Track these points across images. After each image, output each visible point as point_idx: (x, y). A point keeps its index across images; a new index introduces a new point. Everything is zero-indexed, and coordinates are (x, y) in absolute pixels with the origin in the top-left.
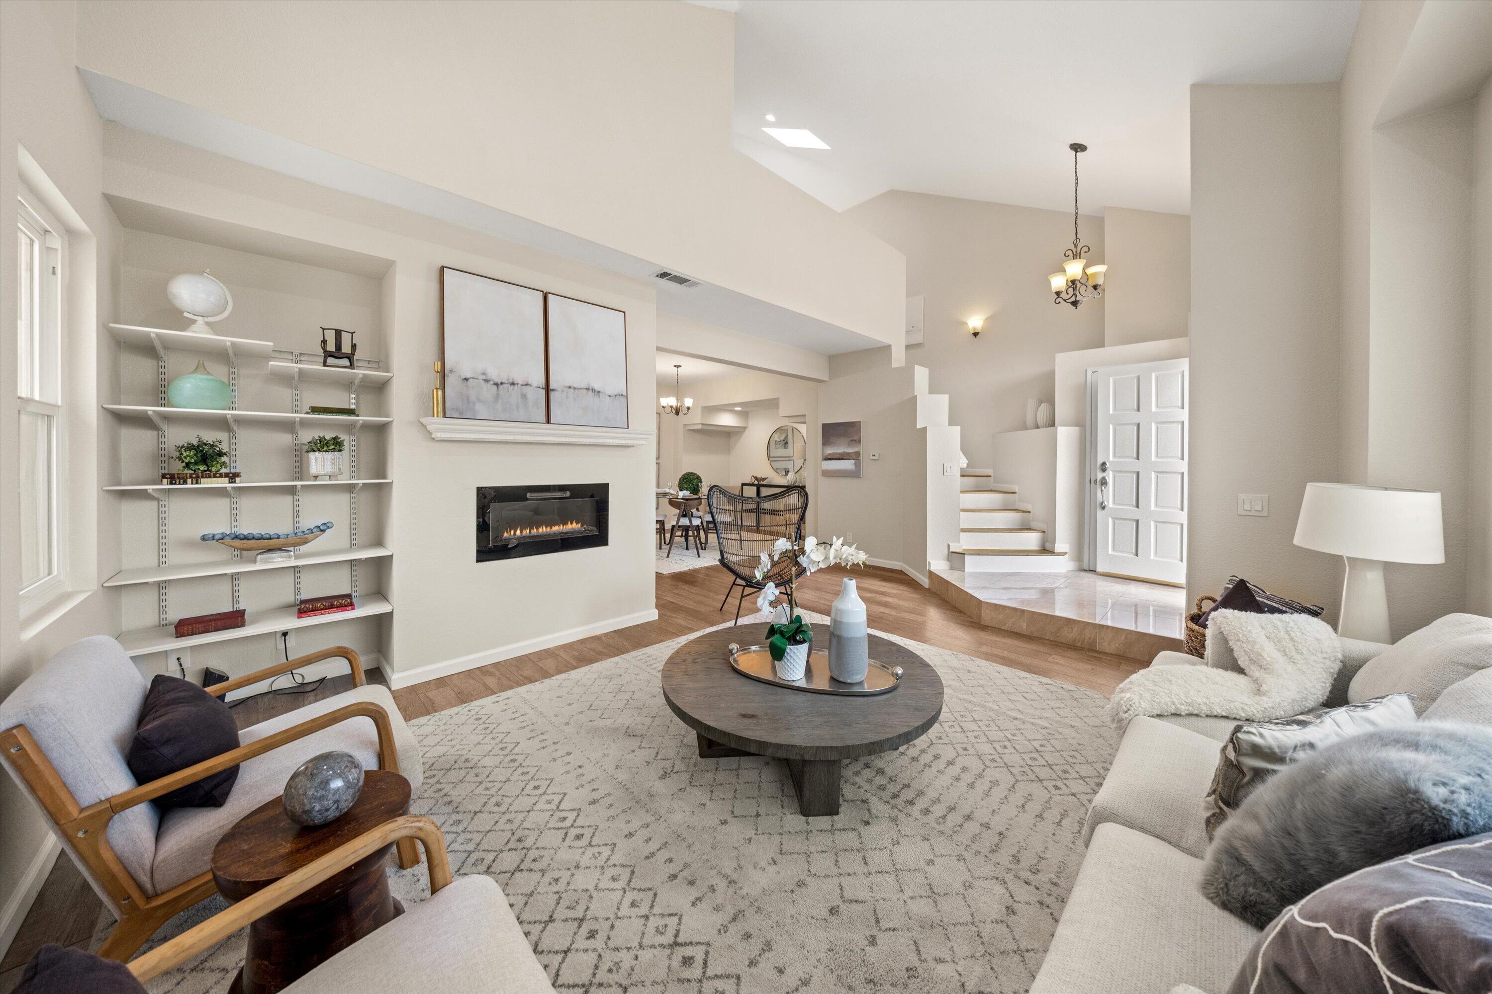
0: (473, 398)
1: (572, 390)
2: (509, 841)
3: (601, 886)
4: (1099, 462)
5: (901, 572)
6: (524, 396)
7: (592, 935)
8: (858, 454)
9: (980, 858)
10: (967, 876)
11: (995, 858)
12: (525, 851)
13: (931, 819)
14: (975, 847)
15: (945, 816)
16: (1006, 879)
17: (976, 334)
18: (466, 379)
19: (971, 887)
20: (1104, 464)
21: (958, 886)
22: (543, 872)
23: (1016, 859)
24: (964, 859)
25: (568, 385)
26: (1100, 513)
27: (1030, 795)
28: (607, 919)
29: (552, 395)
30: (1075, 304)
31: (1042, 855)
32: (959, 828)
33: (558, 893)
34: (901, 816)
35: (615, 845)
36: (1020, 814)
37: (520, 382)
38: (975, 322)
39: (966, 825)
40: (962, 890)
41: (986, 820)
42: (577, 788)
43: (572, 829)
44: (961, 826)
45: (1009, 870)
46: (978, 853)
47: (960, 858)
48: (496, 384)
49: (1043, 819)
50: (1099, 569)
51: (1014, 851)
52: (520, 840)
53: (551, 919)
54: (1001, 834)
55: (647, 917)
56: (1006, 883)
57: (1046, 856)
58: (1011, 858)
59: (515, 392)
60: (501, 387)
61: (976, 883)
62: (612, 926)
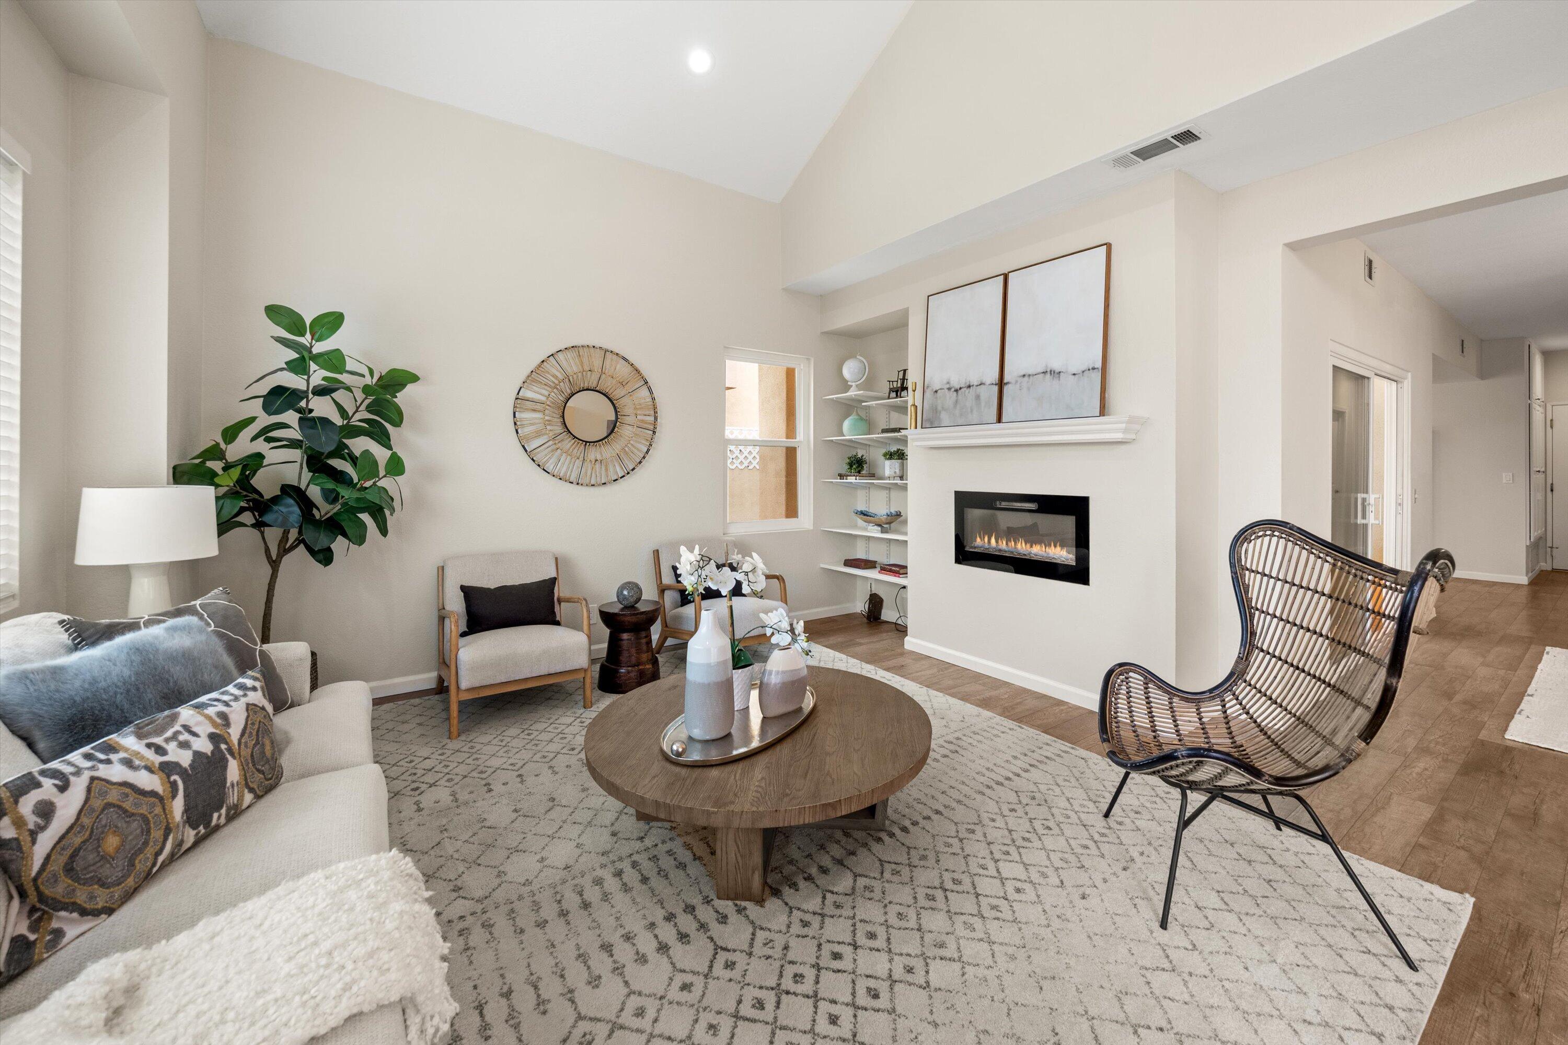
0: (939, 408)
1: (1026, 378)
6: (978, 397)
9: (514, 897)
10: (508, 878)
11: (505, 909)
13: (587, 882)
14: (528, 901)
15: (581, 895)
16: (479, 904)
18: (936, 392)
19: (498, 876)
21: (507, 867)
23: (487, 926)
24: (524, 885)
25: (1022, 373)
27: (544, 1013)
29: (1006, 389)
31: (469, 953)
32: (558, 898)
34: (604, 860)
36: (527, 973)
37: (976, 383)
39: (555, 905)
40: (501, 868)
41: (547, 929)
44: (559, 902)
45: (484, 911)
46: (520, 898)
47: (528, 883)
48: (956, 391)
49: (502, 995)
51: (496, 931)
54: (522, 931)
56: (477, 901)
57: (464, 955)
58: (492, 922)
59: (971, 393)
60: (960, 392)
61: (498, 881)
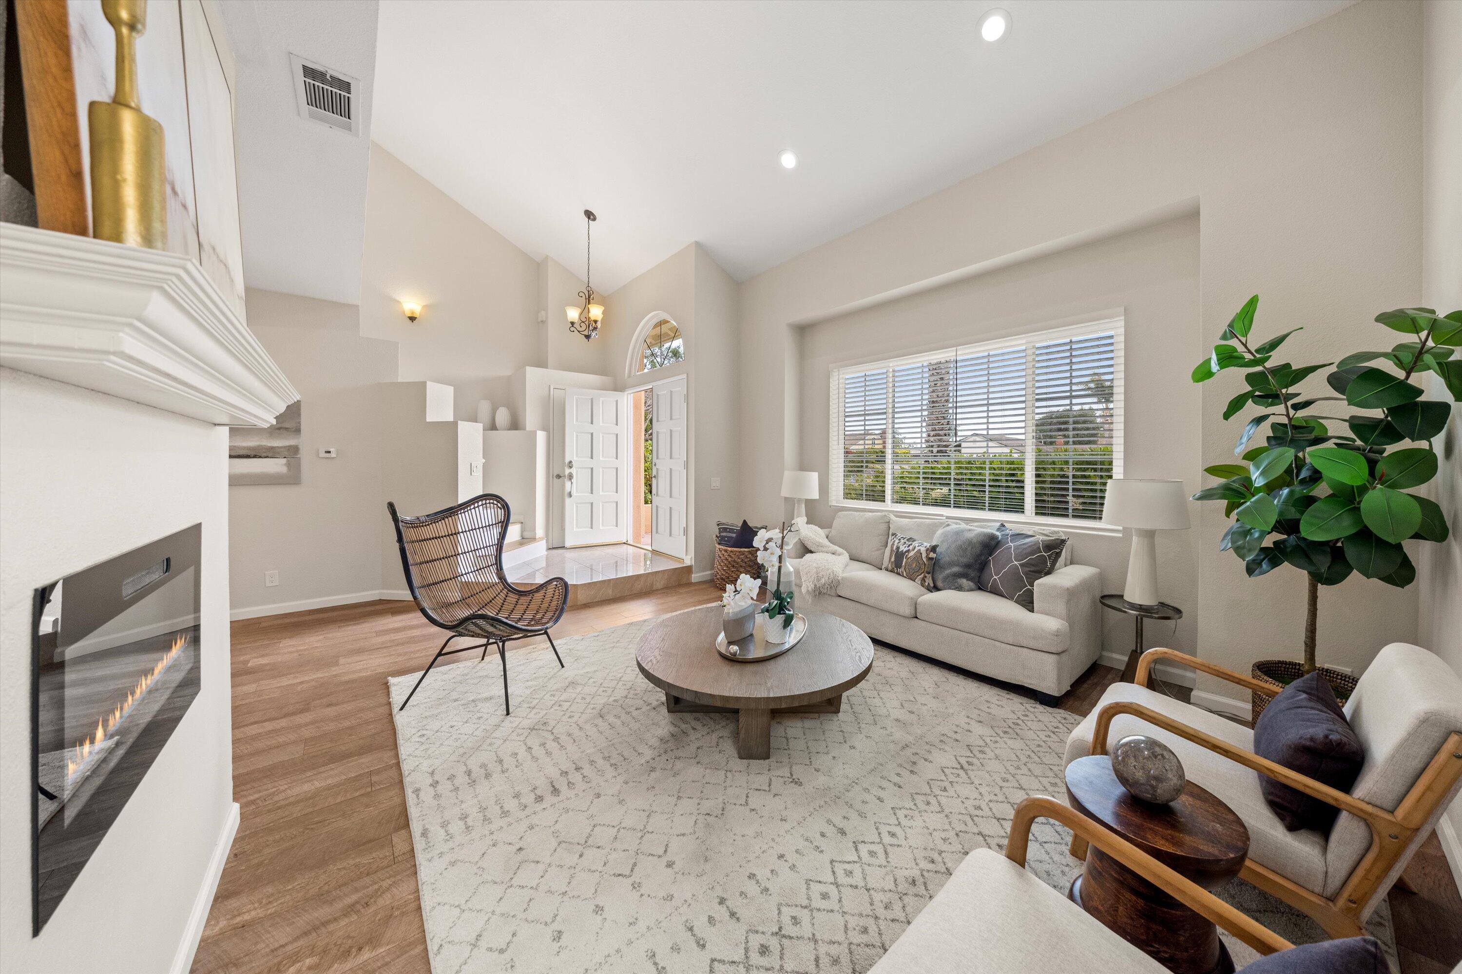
2: (916, 895)
3: (939, 809)
4: (567, 461)
5: (381, 602)
7: (979, 808)
8: (294, 451)
12: (925, 873)
17: (412, 319)
20: (571, 462)
22: (940, 853)
26: (568, 501)
28: (963, 802)
30: (588, 337)
33: (957, 835)
35: (893, 808)
38: (412, 304)
42: (822, 852)
43: (884, 841)
50: (567, 545)
52: (914, 882)
53: (980, 833)
55: (951, 782)
62: (967, 798)
